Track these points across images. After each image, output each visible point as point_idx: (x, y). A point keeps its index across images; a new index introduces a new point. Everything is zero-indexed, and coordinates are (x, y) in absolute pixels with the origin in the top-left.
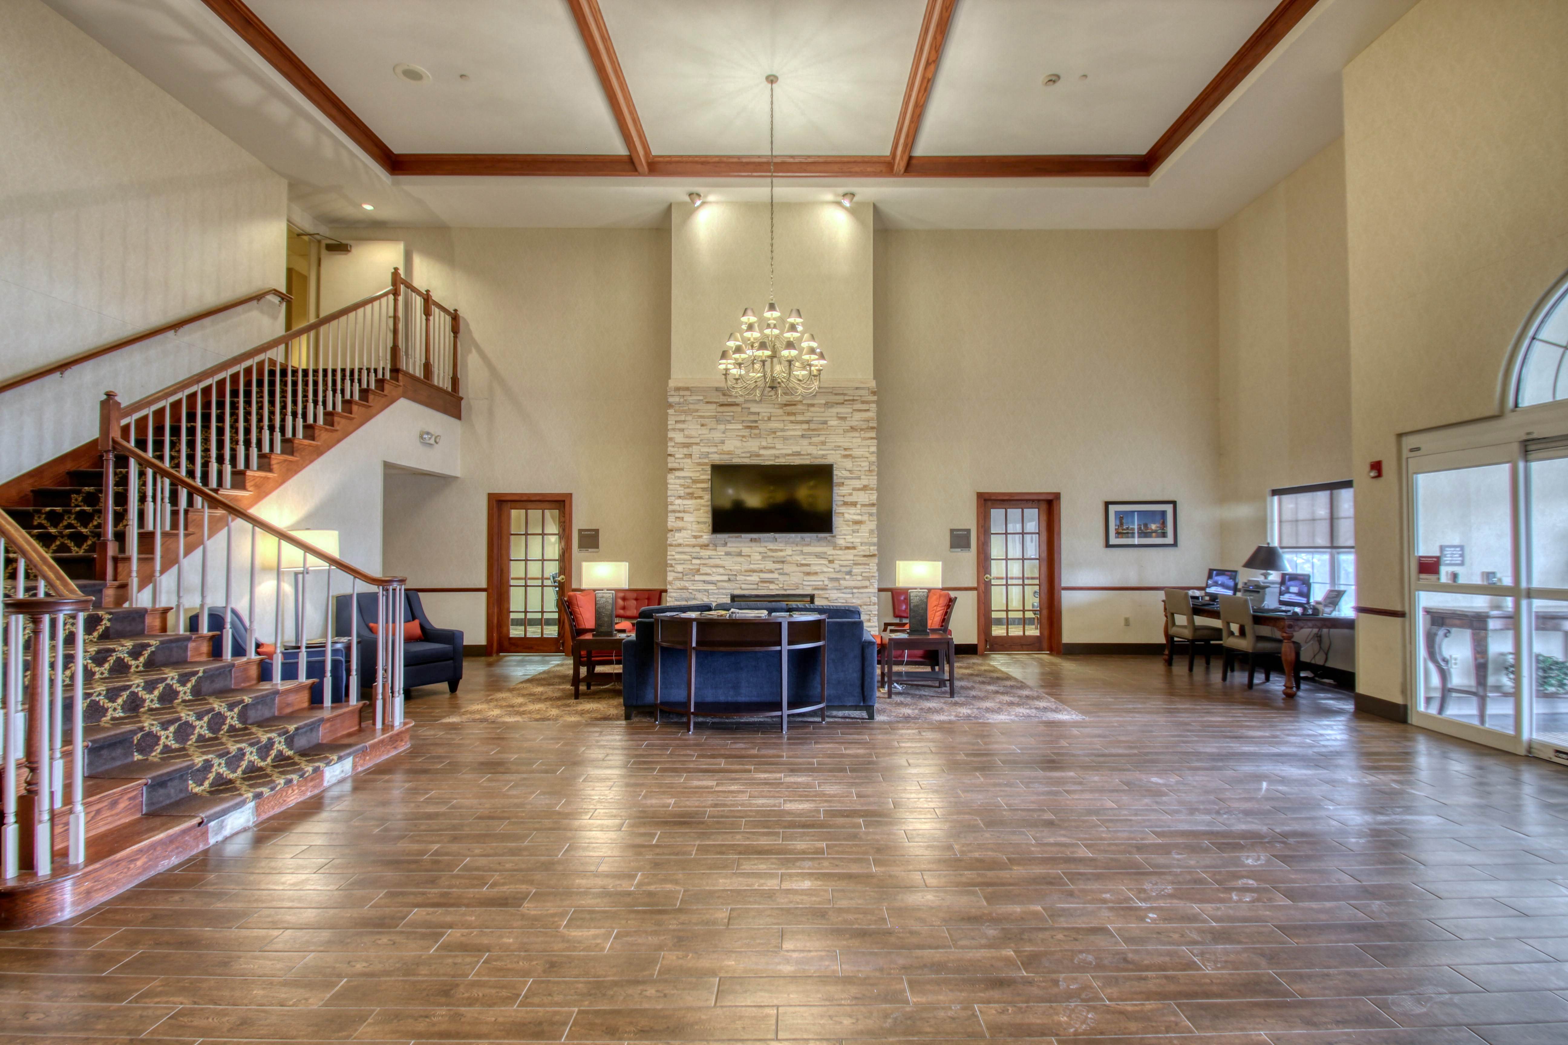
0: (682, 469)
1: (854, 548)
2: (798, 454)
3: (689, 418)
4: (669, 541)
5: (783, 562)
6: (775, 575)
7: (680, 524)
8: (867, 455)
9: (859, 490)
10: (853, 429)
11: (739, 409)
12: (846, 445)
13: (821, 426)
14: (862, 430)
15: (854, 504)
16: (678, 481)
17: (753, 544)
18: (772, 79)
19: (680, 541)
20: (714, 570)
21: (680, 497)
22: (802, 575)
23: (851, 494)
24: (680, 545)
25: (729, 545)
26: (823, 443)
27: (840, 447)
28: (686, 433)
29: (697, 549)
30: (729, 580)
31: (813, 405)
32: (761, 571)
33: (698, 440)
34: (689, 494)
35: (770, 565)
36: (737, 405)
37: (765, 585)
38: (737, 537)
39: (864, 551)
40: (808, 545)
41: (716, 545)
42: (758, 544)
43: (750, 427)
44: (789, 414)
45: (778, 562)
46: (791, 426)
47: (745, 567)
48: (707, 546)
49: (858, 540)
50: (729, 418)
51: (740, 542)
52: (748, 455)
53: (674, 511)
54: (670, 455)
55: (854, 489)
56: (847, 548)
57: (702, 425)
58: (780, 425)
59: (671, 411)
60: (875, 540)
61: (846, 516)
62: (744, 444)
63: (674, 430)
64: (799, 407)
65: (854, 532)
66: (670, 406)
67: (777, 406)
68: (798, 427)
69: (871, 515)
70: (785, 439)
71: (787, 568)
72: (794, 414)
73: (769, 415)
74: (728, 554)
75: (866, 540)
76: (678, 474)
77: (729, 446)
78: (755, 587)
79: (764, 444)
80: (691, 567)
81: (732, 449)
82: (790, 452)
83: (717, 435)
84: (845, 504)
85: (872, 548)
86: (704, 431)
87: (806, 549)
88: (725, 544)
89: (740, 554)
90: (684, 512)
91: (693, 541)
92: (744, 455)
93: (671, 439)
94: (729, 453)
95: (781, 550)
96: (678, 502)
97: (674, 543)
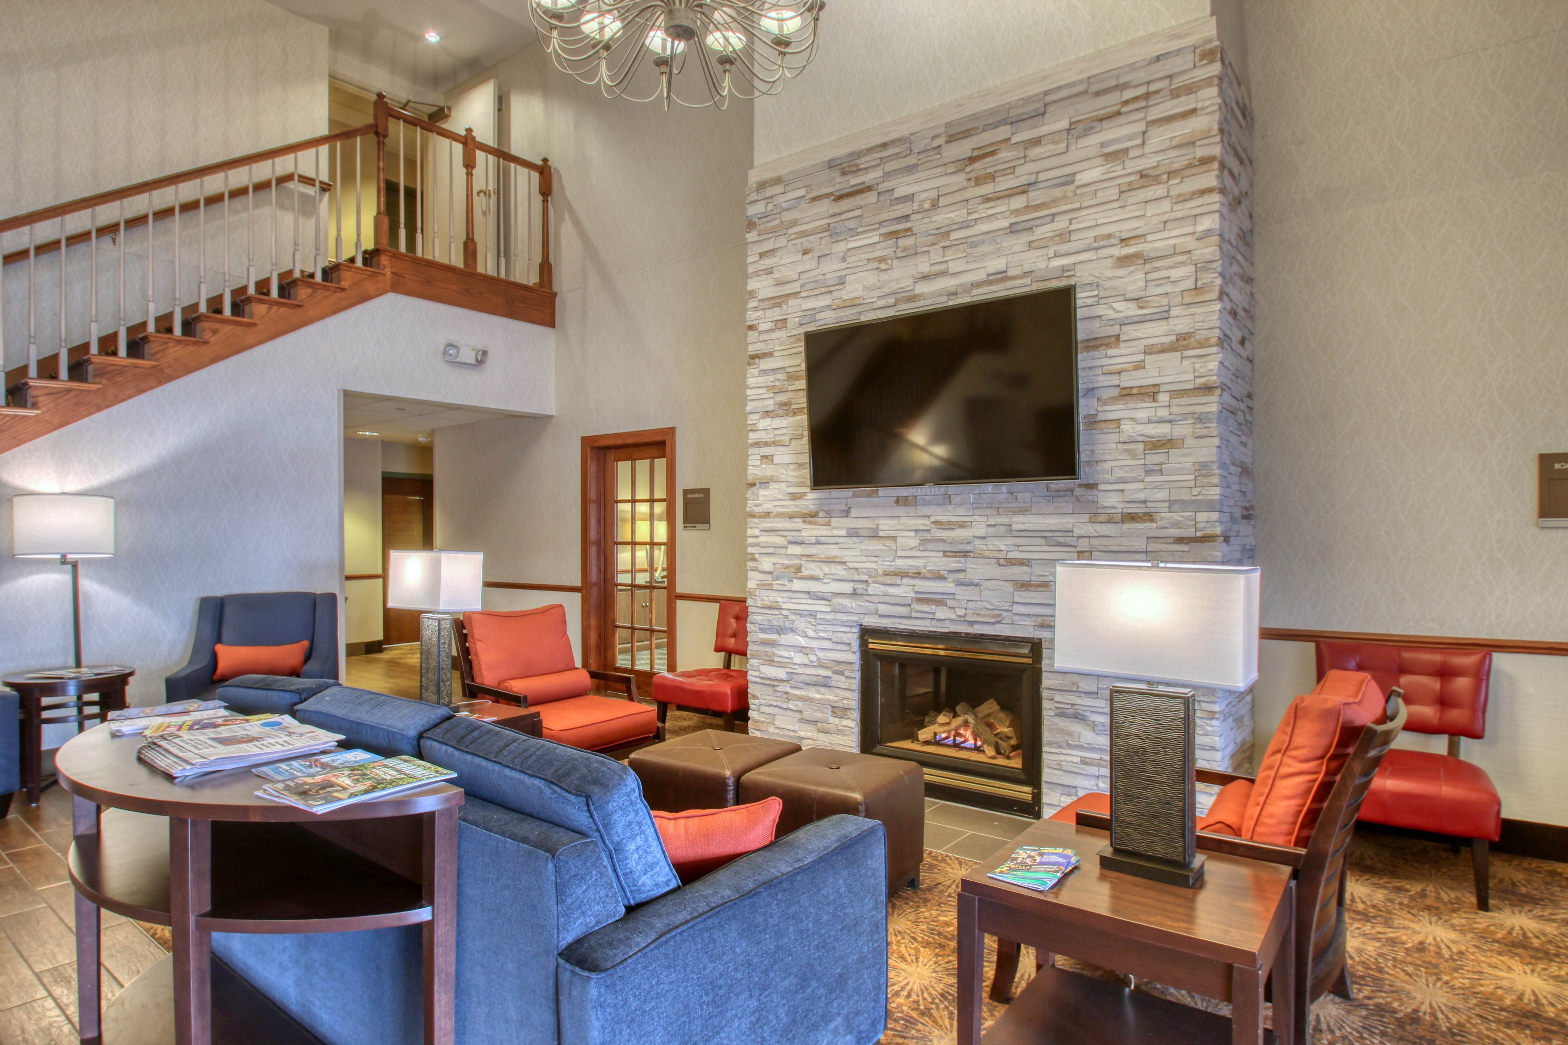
0: (770, 354)
1: (1149, 517)
2: (1001, 276)
3: (782, 242)
4: (750, 506)
5: (965, 554)
6: (948, 586)
7: (768, 471)
8: (1190, 243)
9: (1163, 350)
10: (1146, 177)
11: (871, 198)
12: (1126, 229)
13: (1057, 193)
14: (1171, 174)
15: (1150, 393)
16: (762, 380)
17: (901, 511)
19: (768, 507)
20: (826, 569)
21: (767, 414)
22: (1009, 587)
23: (1139, 366)
24: (767, 515)
25: (853, 513)
26: (1064, 236)
27: (1109, 236)
28: (777, 275)
29: (798, 523)
30: (854, 594)
31: (1036, 142)
32: (918, 575)
33: (795, 287)
34: (782, 404)
35: (936, 561)
36: (869, 189)
37: (926, 608)
38: (869, 495)
39: (1177, 525)
40: (1024, 511)
41: (829, 514)
42: (912, 511)
43: (894, 235)
44: (979, 181)
45: (956, 554)
46: (984, 210)
47: (885, 564)
48: (814, 515)
49: (1162, 495)
50: (852, 224)
51: (875, 506)
52: (891, 300)
53: (757, 444)
54: (751, 328)
55: (1149, 351)
56: (1132, 518)
57: (805, 253)
58: (958, 215)
59: (751, 236)
60: (1214, 493)
61: (1128, 428)
62: (884, 277)
63: (756, 274)
64: (1003, 155)
65: (1148, 472)
66: (751, 225)
67: (951, 169)
68: (1001, 207)
69: (1200, 419)
70: (970, 243)
71: (976, 570)
72: (992, 177)
73: (933, 194)
74: (853, 533)
75: (1185, 496)
76: (765, 364)
77: (854, 288)
78: (903, 611)
79: (924, 268)
80: (786, 562)
81: (859, 293)
82: (981, 275)
83: (832, 268)
84: (1126, 394)
85: (1202, 517)
86: (809, 262)
87: (1020, 522)
88: (847, 513)
89: (874, 535)
90: (774, 443)
91: (790, 506)
92: (882, 303)
93: (752, 294)
94: (853, 304)
95: (962, 525)
96: (764, 423)
97: (757, 510)
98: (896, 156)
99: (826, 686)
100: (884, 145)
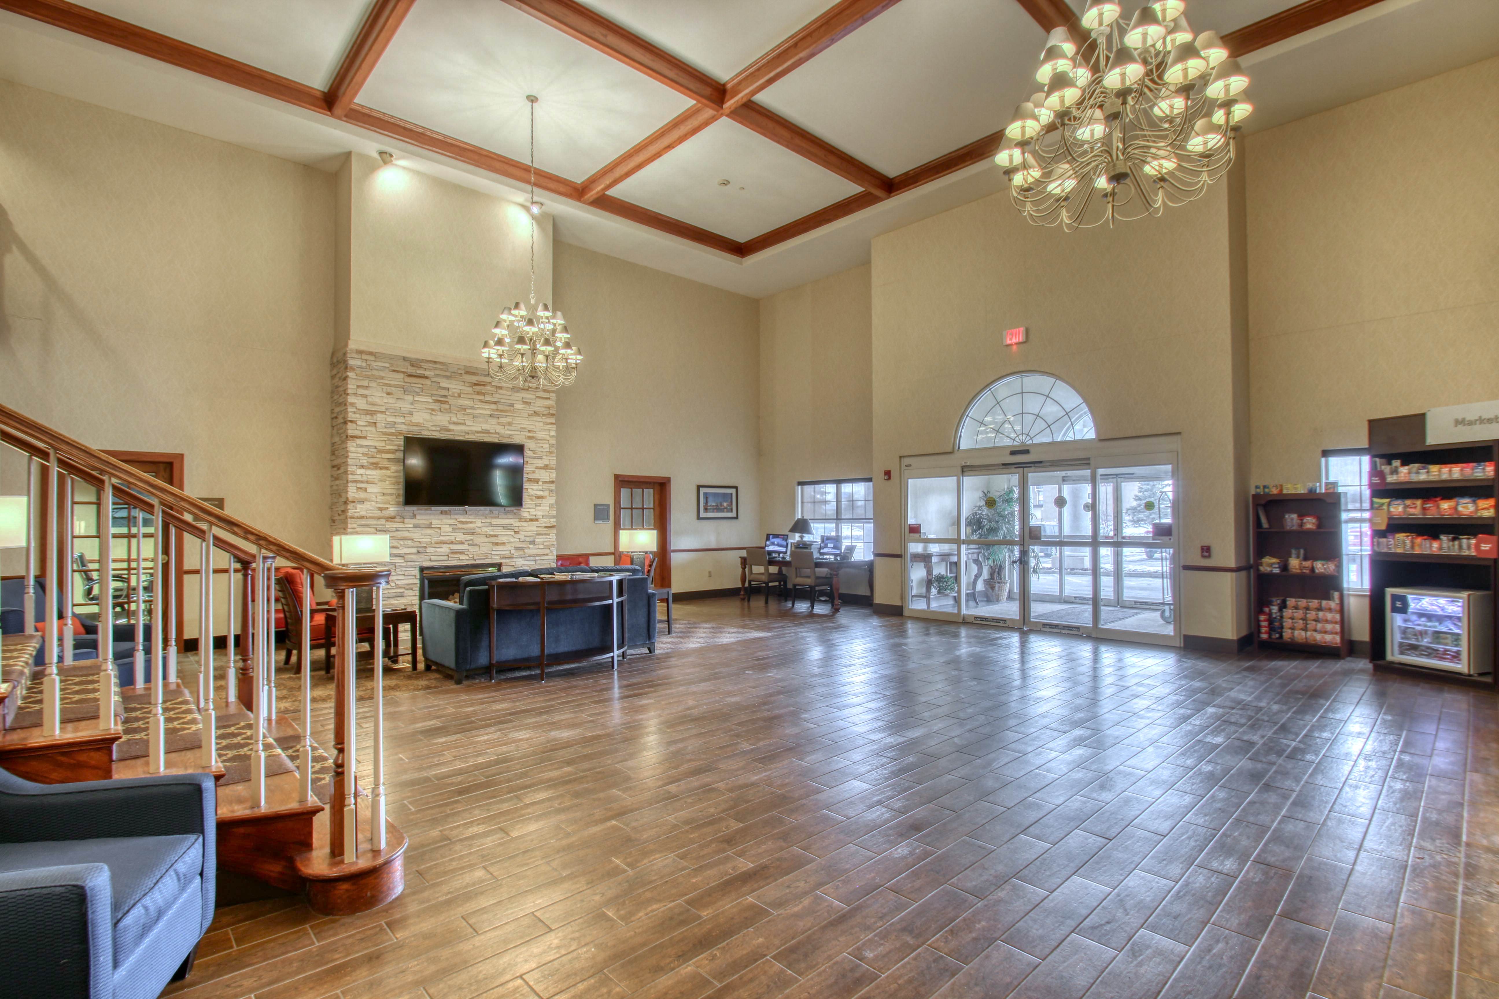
0: (365, 438)
1: (537, 520)
2: (487, 432)
3: (373, 384)
4: (350, 513)
5: (473, 534)
6: (466, 546)
7: (362, 495)
8: (548, 438)
9: (541, 468)
10: (536, 414)
11: (428, 382)
12: (531, 427)
13: (507, 408)
14: (544, 415)
15: (537, 481)
16: (360, 450)
17: (442, 516)
18: (532, 99)
19: (363, 513)
20: (402, 543)
21: (362, 467)
22: (490, 545)
23: (534, 472)
24: (362, 517)
25: (418, 517)
26: (510, 424)
27: (524, 428)
28: (370, 399)
29: (383, 522)
30: (418, 552)
31: (501, 388)
32: (452, 543)
33: (383, 409)
34: (373, 464)
35: (460, 537)
36: (427, 378)
37: (456, 556)
38: (426, 510)
39: (545, 522)
40: (497, 517)
42: (449, 517)
43: (440, 402)
44: (479, 393)
45: (468, 534)
46: (480, 405)
47: (435, 539)
48: (394, 518)
49: (540, 513)
50: (417, 390)
51: (430, 514)
52: (438, 429)
53: (356, 482)
54: (350, 421)
55: (537, 468)
56: (531, 520)
57: (388, 394)
58: (469, 403)
59: (351, 375)
60: (554, 513)
61: (530, 491)
62: (433, 417)
63: (355, 394)
64: (489, 388)
65: (536, 506)
66: (351, 369)
67: (467, 384)
68: (487, 406)
69: (551, 491)
70: (474, 416)
71: (477, 539)
72: (483, 394)
73: (459, 391)
74: (416, 526)
75: (547, 514)
76: (359, 442)
77: (418, 418)
78: (445, 558)
79: (454, 419)
81: (421, 421)
82: (480, 429)
83: (405, 406)
84: (529, 480)
85: (552, 520)
86: (390, 399)
87: (495, 521)
88: (414, 516)
89: (429, 526)
90: (367, 482)
91: (378, 513)
92: (434, 428)
93: (352, 404)
94: (418, 425)
95: (471, 522)
96: (360, 471)
97: (356, 515)
98: (441, 369)
100: (435, 362)
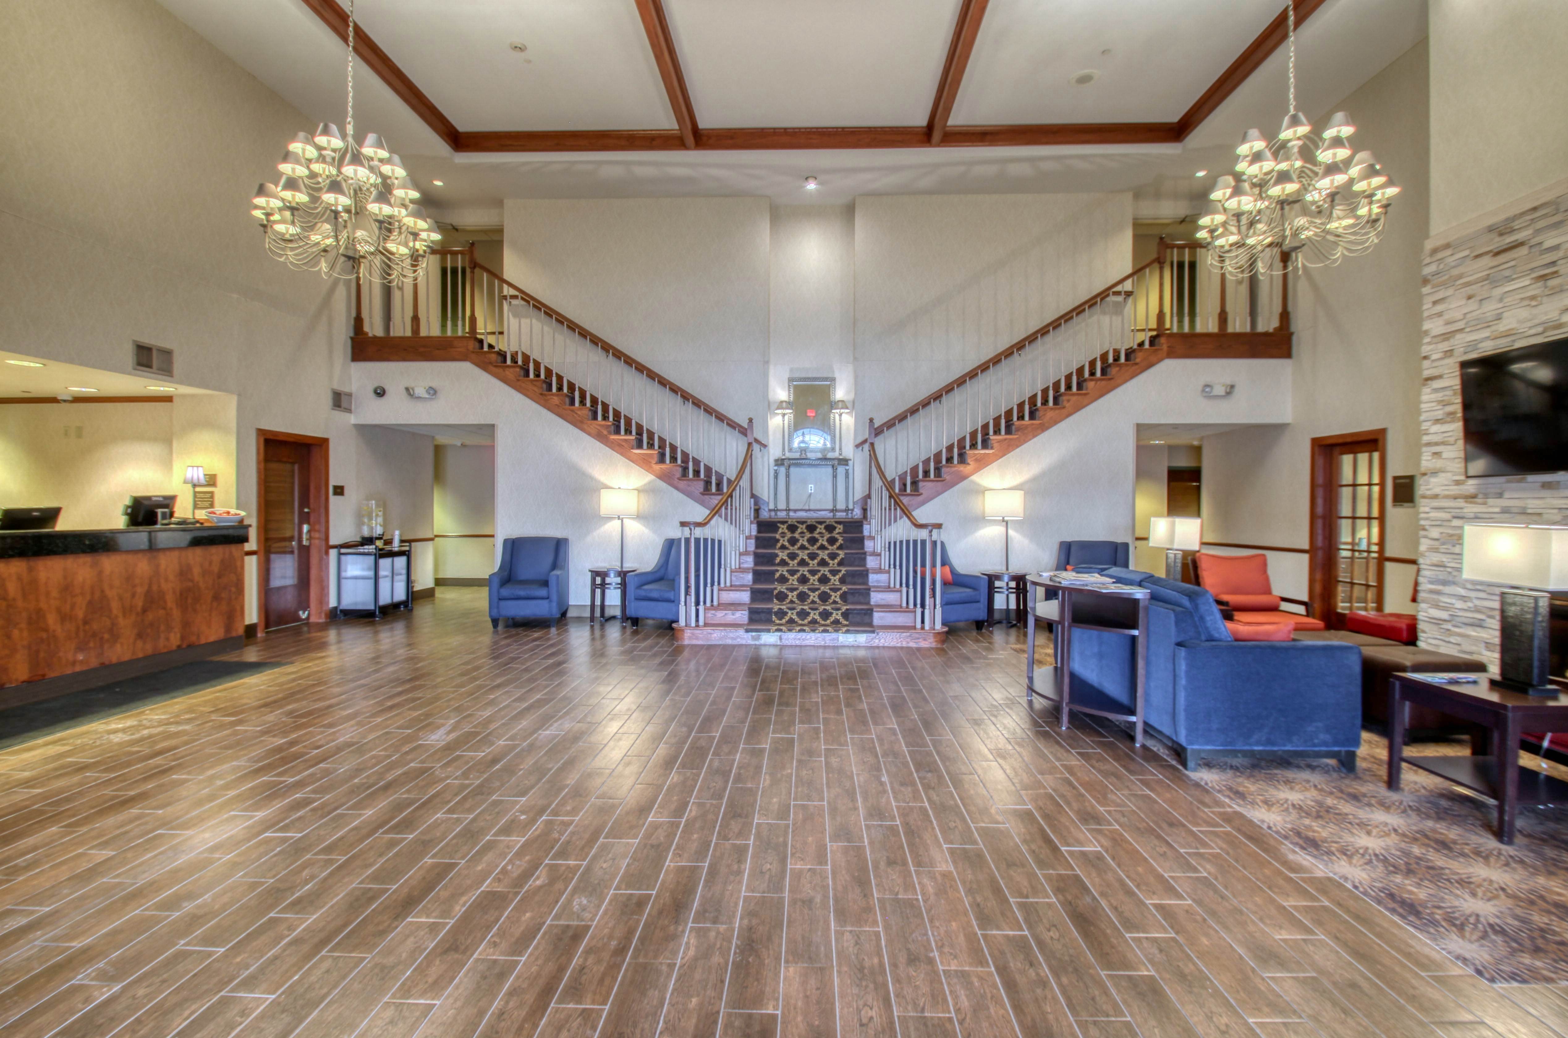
0: (1440, 377)
3: (1450, 292)
4: (1423, 490)
7: (1438, 464)
11: (1524, 251)
16: (1433, 396)
17: (1546, 493)
19: (1437, 490)
21: (1437, 421)
24: (1436, 497)
25: (1506, 495)
28: (1446, 317)
29: (1460, 503)
33: (1460, 325)
34: (1446, 414)
36: (1522, 244)
38: (1519, 481)
41: (1486, 496)
42: (1555, 493)
43: (1543, 278)
48: (1474, 496)
50: (1507, 273)
51: (1524, 490)
53: (1429, 444)
54: (1425, 358)
57: (1469, 298)
59: (1426, 290)
62: (1535, 311)
63: (1430, 317)
66: (1425, 281)
74: (1505, 511)
76: (1436, 384)
77: (1509, 322)
80: (1451, 532)
81: (1513, 325)
83: (1490, 308)
86: (1472, 305)
88: (1500, 495)
89: (1523, 512)
90: (1443, 443)
91: (1455, 490)
92: (1533, 332)
93: (1426, 333)
96: (1435, 428)
97: (1428, 493)
98: (1545, 216)
99: (1481, 626)
100: (1535, 209)
